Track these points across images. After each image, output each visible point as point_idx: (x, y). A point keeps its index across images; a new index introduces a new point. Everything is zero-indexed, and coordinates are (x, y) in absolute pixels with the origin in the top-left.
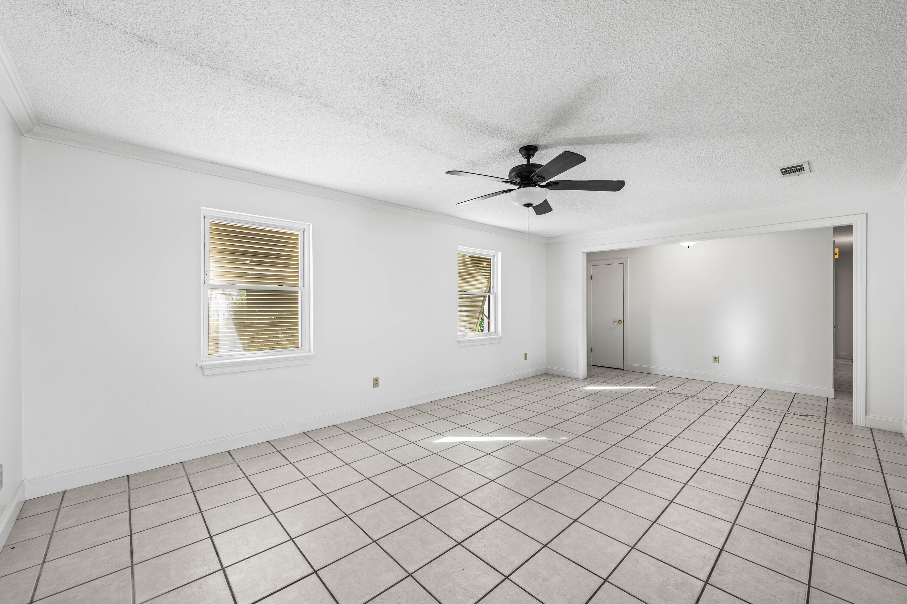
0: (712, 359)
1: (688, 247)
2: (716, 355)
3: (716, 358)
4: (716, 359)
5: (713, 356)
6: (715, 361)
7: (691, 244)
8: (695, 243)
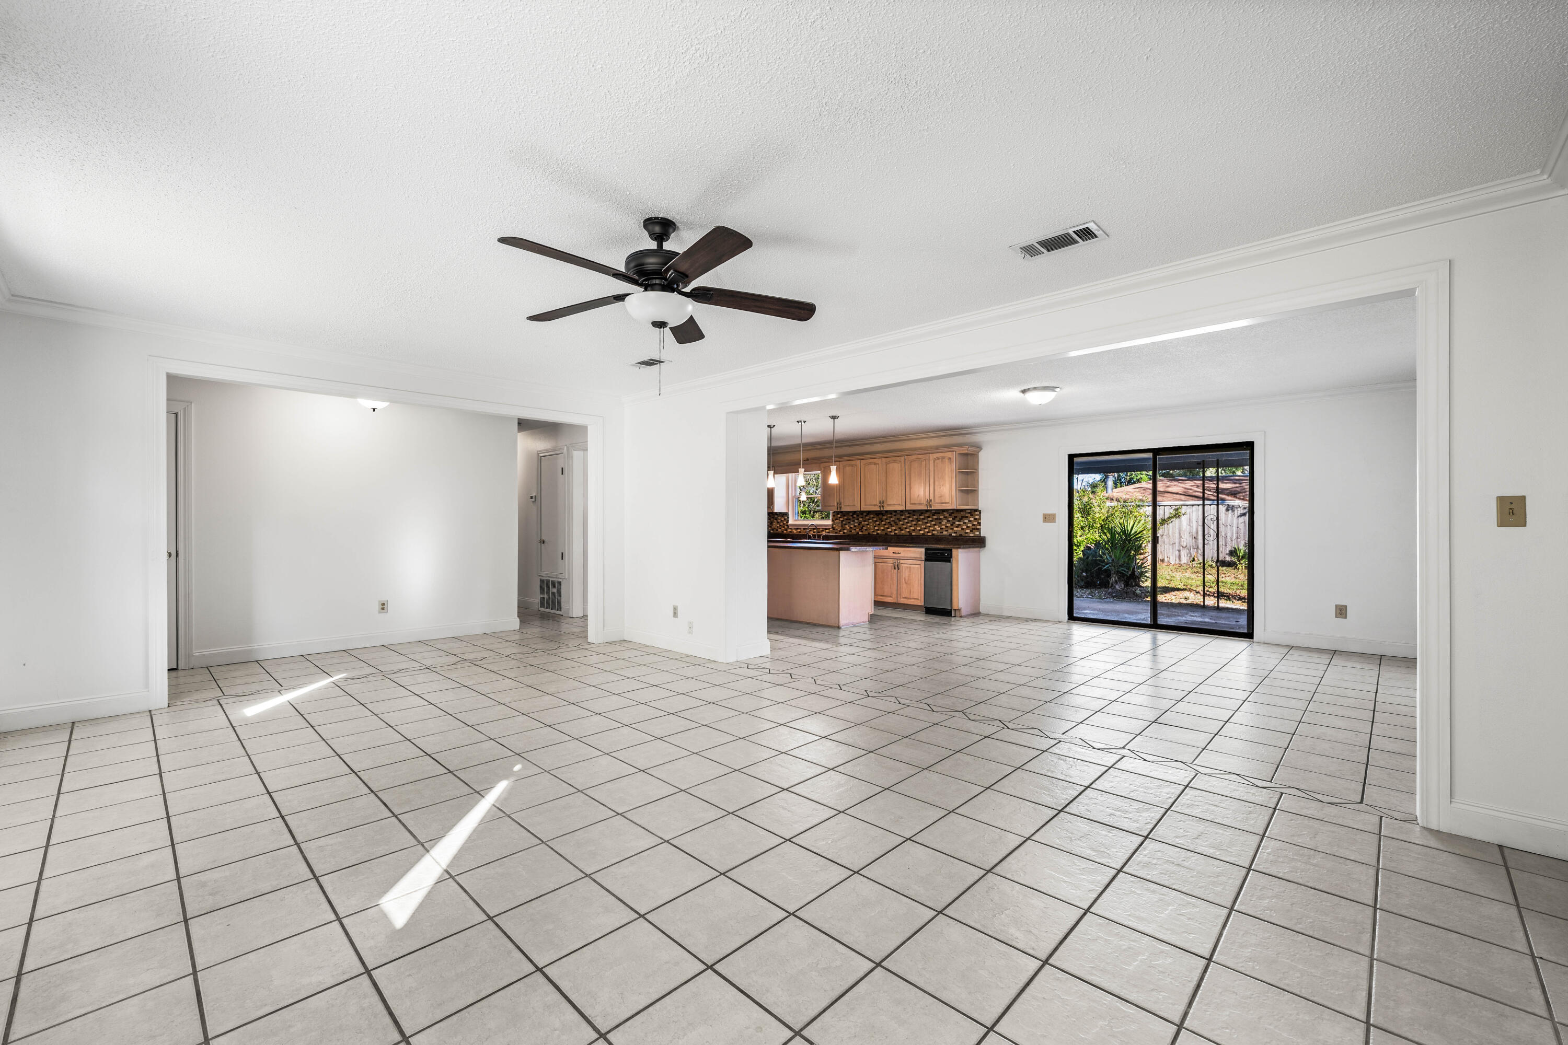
0: (377, 607)
1: (374, 410)
2: (383, 599)
3: (384, 604)
4: (383, 607)
5: (379, 601)
6: (383, 609)
7: (380, 405)
8: (386, 404)
